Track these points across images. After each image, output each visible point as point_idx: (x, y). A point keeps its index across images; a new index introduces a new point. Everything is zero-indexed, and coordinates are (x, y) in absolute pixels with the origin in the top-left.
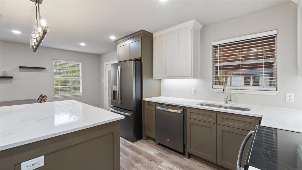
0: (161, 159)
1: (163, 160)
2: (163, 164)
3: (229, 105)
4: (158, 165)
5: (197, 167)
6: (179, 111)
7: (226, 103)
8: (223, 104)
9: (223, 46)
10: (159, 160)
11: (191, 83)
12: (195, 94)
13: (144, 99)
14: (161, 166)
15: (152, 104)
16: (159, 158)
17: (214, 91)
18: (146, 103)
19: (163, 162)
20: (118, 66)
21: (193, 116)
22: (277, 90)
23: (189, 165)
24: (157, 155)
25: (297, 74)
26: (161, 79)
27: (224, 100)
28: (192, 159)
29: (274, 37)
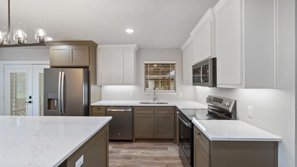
0: (118, 150)
1: (120, 150)
2: (121, 151)
3: (156, 102)
4: (119, 153)
5: (143, 145)
6: (130, 110)
7: (154, 101)
8: (152, 101)
9: (150, 65)
10: (117, 150)
11: (130, 88)
12: (133, 97)
13: (92, 104)
14: (121, 153)
15: (101, 108)
16: (115, 150)
17: (146, 94)
18: (94, 108)
19: (120, 151)
20: (60, 73)
21: (139, 112)
22: (176, 92)
23: (138, 146)
24: (112, 148)
25: (183, 84)
26: (101, 86)
27: (152, 99)
28: (137, 142)
29: (174, 64)
